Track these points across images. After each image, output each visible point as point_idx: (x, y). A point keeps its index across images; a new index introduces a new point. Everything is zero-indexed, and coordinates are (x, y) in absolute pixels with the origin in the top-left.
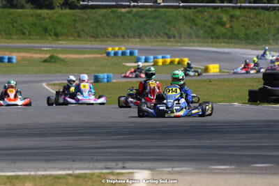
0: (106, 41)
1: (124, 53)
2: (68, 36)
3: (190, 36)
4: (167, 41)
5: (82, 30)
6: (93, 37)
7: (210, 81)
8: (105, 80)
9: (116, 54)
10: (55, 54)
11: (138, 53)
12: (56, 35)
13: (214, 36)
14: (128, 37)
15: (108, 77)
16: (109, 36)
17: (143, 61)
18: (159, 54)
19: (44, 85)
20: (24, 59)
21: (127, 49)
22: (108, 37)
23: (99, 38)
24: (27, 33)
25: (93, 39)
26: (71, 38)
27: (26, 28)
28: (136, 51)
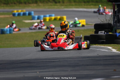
3: (70, 1)
4: (54, 5)
7: (78, 31)
8: (8, 32)
13: (85, 1)
14: (29, 3)
15: (10, 30)
17: (36, 18)
18: (47, 14)
22: (15, 4)
25: (5, 5)
28: (33, 13)
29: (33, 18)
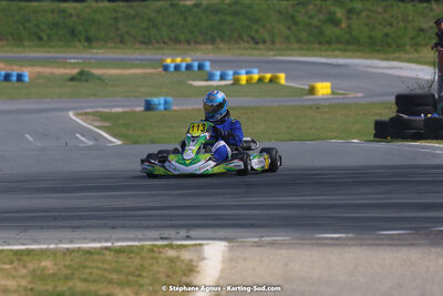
0: (163, 49)
1: (189, 67)
2: (105, 41)
3: (287, 40)
4: (254, 49)
5: (128, 33)
6: (143, 43)
7: (318, 108)
8: (162, 107)
9: (177, 68)
10: (87, 69)
11: (211, 66)
12: (88, 40)
13: (322, 40)
14: (196, 43)
15: (166, 103)
16: (167, 40)
17: (218, 77)
18: (242, 68)
19: (71, 114)
20: (40, 75)
21: (194, 60)
22: (165, 43)
23: (151, 43)
24: (45, 37)
25: (142, 46)
26: (110, 45)
27: (44, 31)
28: (208, 65)
29: (210, 77)
